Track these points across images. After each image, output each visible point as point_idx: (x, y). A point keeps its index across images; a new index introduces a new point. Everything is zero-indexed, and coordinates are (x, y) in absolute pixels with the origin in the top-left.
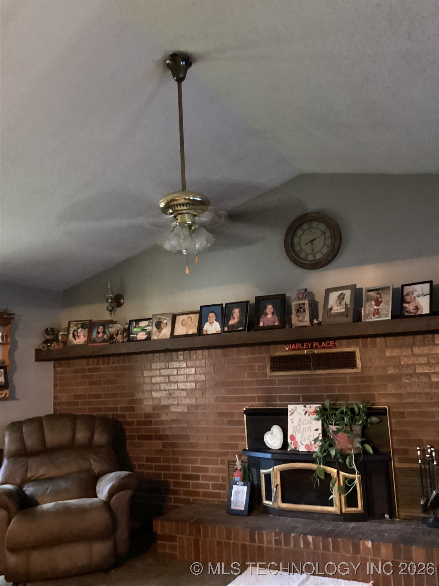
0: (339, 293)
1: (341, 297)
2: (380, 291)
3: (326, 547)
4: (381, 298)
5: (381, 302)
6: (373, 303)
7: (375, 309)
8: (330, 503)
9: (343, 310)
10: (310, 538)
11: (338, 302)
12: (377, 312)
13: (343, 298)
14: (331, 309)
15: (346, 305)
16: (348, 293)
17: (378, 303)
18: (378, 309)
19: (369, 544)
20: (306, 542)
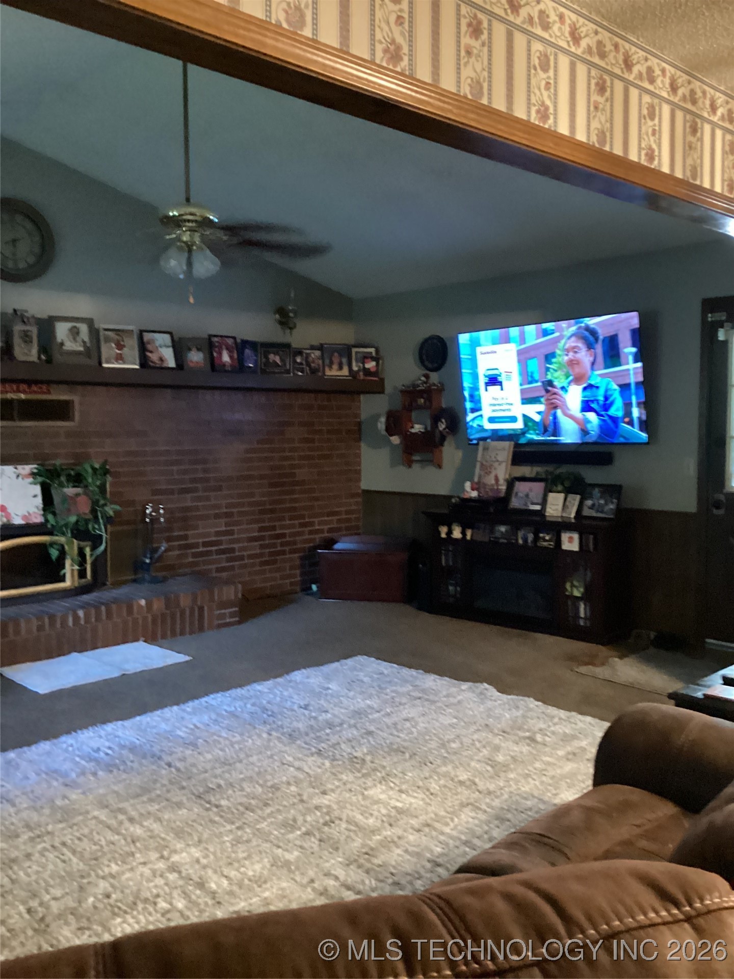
0: (69, 325)
1: (75, 332)
2: (120, 333)
3: (98, 619)
4: (123, 341)
5: (124, 346)
6: (113, 345)
7: (118, 354)
8: (62, 579)
9: (82, 349)
10: (81, 613)
11: (71, 337)
12: (119, 358)
13: (78, 333)
14: (62, 344)
15: (84, 342)
16: (84, 328)
17: (120, 346)
18: (121, 354)
19: (143, 602)
20: (76, 618)
